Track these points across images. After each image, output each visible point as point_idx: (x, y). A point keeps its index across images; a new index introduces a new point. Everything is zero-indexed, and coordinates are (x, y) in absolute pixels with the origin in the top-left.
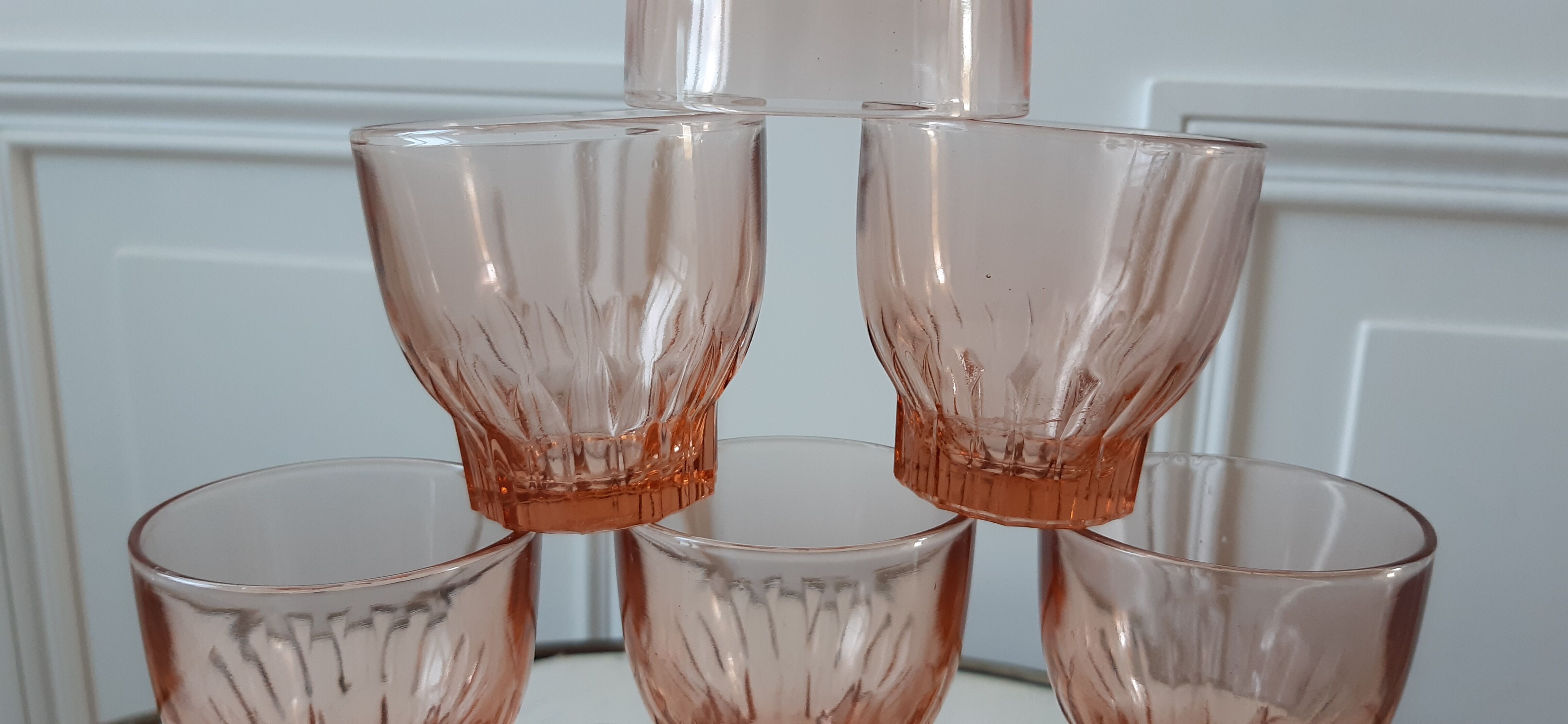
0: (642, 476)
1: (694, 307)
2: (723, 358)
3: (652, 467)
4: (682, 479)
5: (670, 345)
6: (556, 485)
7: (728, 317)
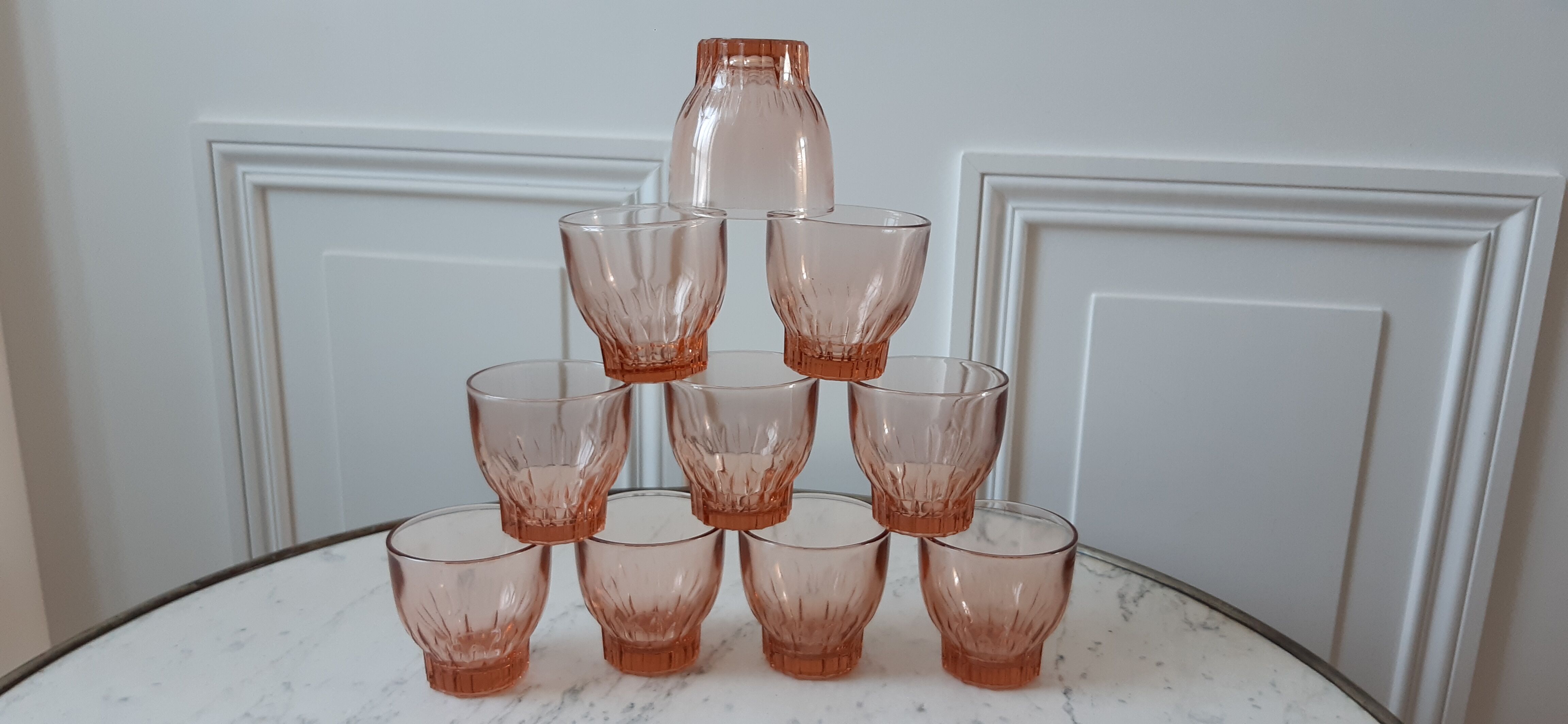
0: (677, 361)
1: (698, 290)
2: (710, 311)
3: (681, 358)
4: (693, 365)
5: (687, 307)
6: (642, 364)
7: (712, 295)
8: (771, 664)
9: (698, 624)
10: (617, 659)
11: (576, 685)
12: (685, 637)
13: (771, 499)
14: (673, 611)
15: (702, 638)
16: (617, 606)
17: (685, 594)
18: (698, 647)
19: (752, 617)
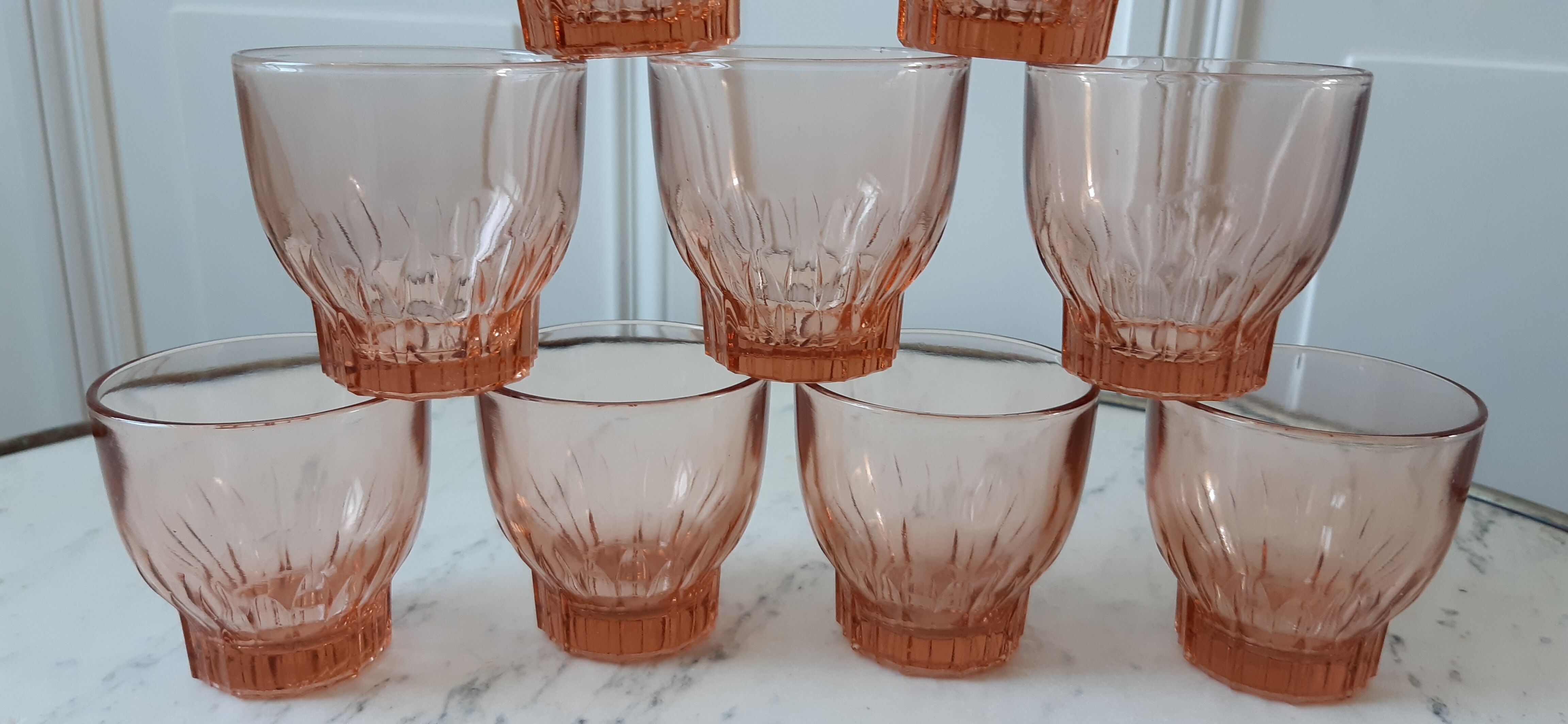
8: (853, 643)
9: (716, 565)
10: (559, 629)
11: (476, 679)
12: (690, 589)
13: (861, 324)
14: (669, 540)
15: (722, 589)
16: (564, 532)
17: (691, 512)
18: (714, 607)
19: (817, 554)
